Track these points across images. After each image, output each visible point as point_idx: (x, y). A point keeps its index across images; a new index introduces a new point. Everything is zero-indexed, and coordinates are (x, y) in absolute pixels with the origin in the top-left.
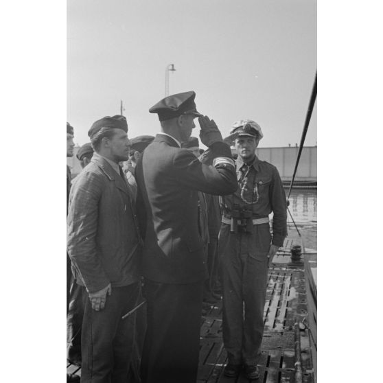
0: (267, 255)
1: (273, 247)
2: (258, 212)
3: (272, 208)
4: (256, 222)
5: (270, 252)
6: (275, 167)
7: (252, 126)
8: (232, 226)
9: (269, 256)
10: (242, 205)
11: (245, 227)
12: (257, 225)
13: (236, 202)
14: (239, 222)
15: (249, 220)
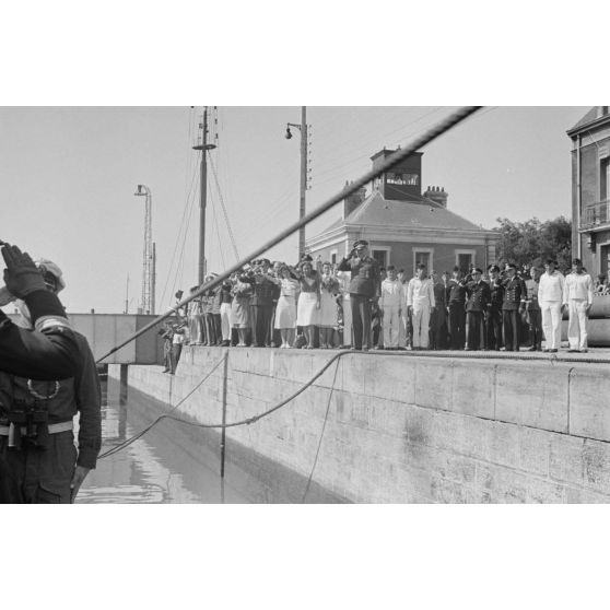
0: (71, 483)
1: (79, 470)
2: (56, 413)
3: (78, 405)
4: (54, 429)
5: (76, 478)
6: (85, 338)
7: (49, 269)
8: (11, 438)
9: (72, 486)
10: (29, 402)
11: (35, 438)
12: (55, 434)
13: (19, 396)
14: (24, 431)
15: (42, 426)
